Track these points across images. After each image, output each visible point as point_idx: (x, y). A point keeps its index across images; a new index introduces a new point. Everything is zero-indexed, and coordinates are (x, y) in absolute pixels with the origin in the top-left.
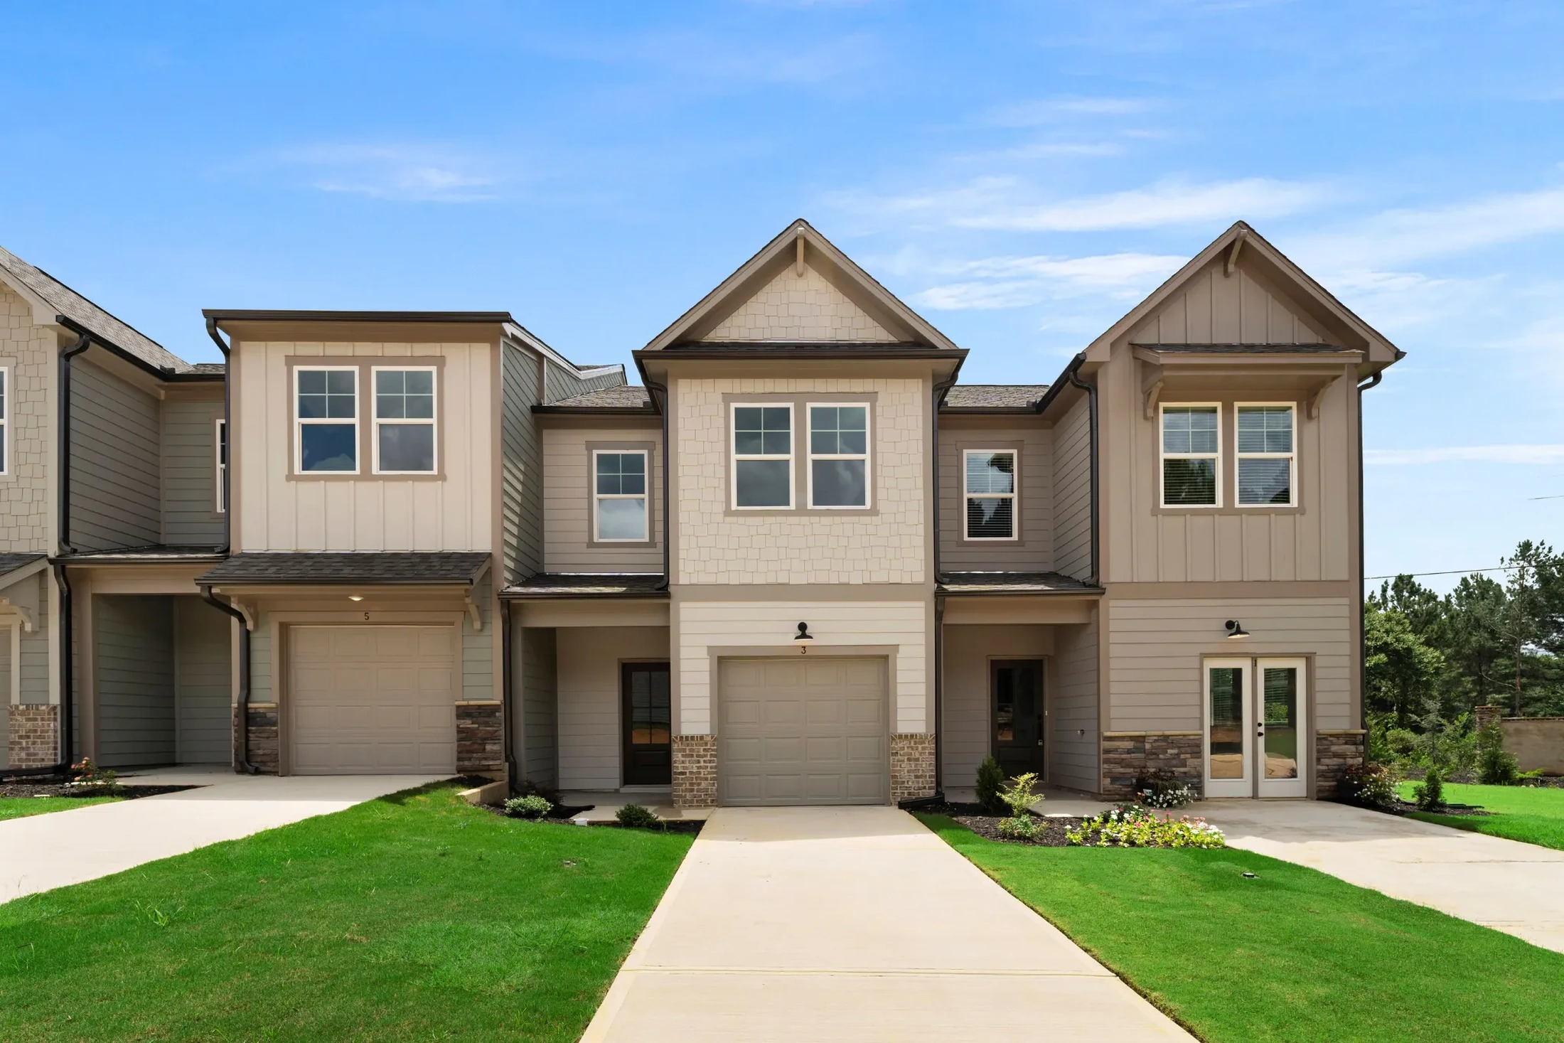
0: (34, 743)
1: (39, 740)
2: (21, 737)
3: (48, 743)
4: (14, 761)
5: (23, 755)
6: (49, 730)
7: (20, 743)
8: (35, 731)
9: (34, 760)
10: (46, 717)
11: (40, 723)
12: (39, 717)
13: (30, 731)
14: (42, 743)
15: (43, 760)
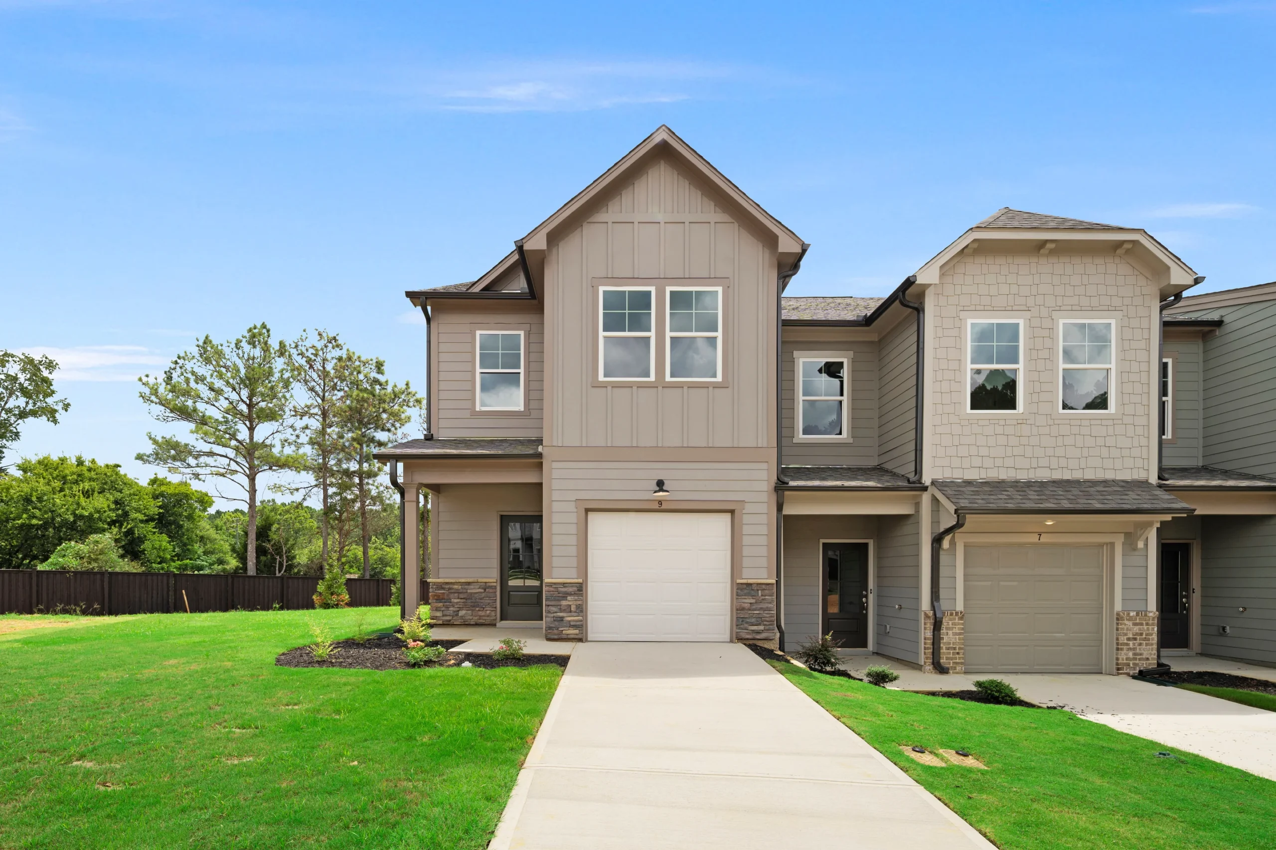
0: (1140, 644)
1: (1144, 642)
2: (1129, 639)
3: (1152, 644)
4: (1123, 660)
5: (1131, 654)
6: (1153, 633)
7: (1128, 644)
8: (1141, 634)
9: (1140, 659)
10: (1151, 622)
11: (1145, 627)
12: (1144, 622)
13: (1137, 634)
14: (1147, 645)
15: (1148, 659)
